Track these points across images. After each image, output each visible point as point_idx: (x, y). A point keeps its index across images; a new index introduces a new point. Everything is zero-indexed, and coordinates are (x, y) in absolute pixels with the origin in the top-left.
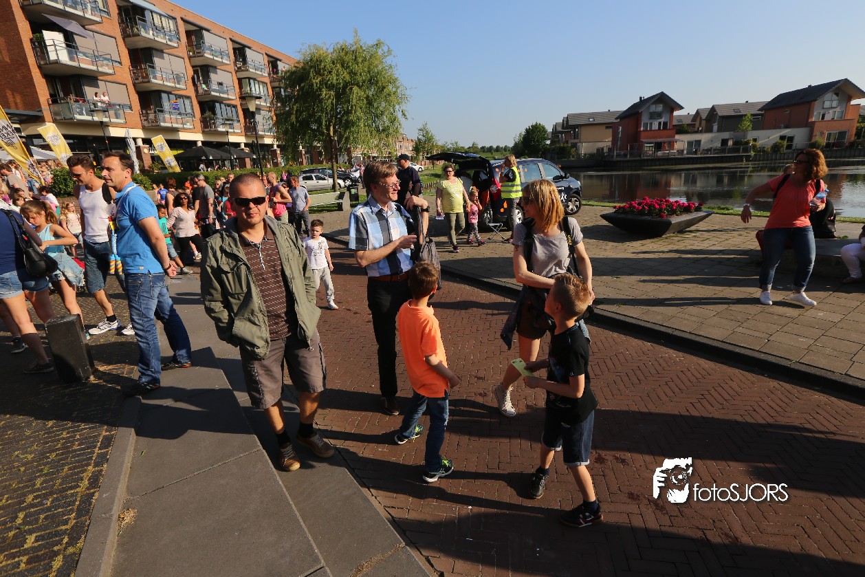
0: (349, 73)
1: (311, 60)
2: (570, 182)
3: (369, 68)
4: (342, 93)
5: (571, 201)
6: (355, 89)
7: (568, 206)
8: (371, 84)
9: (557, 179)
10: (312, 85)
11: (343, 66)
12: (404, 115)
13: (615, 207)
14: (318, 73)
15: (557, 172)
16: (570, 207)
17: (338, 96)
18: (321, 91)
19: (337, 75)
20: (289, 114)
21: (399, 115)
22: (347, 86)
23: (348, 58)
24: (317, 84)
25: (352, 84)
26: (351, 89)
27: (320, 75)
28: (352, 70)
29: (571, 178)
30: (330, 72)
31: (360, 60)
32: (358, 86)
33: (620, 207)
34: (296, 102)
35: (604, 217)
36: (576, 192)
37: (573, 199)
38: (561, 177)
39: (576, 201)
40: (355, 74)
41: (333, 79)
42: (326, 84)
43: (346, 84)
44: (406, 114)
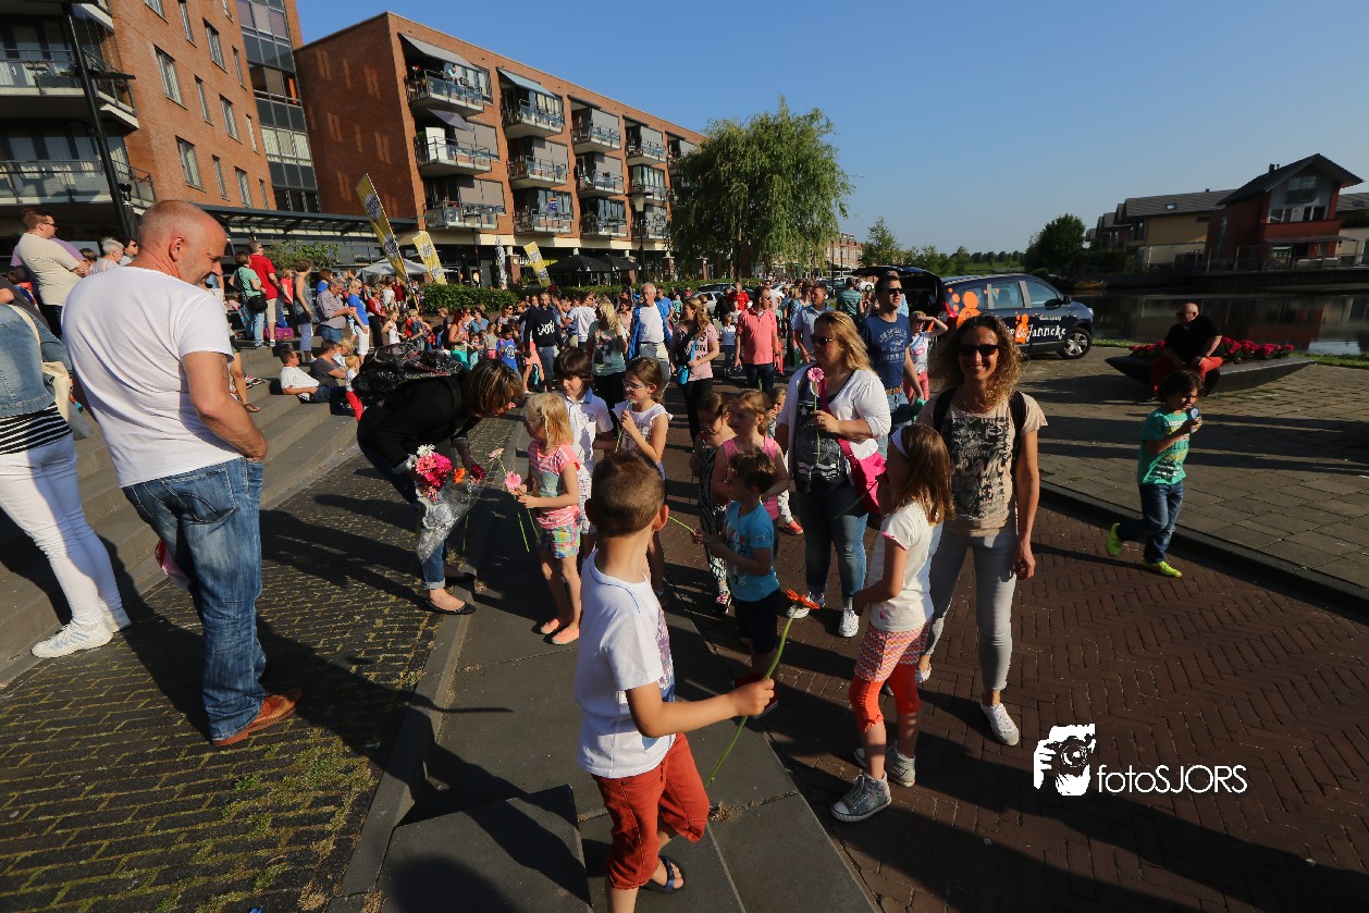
0: (769, 157)
1: (721, 138)
2: (1073, 309)
3: (797, 148)
4: (758, 184)
5: (1073, 338)
6: (776, 177)
7: (1068, 346)
8: (798, 171)
9: (1051, 305)
10: (717, 175)
11: (761, 148)
12: (843, 210)
13: (1131, 348)
14: (727, 158)
15: (1051, 295)
16: (1072, 348)
17: (753, 188)
18: (729, 180)
19: (753, 160)
20: (687, 211)
21: (836, 211)
22: (763, 175)
23: (769, 135)
24: (725, 172)
25: (773, 173)
26: (771, 178)
27: (731, 161)
28: (772, 152)
29: (1073, 304)
30: (743, 157)
31: (785, 138)
32: (780, 173)
33: (1140, 348)
34: (696, 197)
35: (1113, 362)
36: (1080, 325)
37: (1078, 335)
38: (1058, 302)
39: (1082, 338)
40: (778, 157)
41: (747, 165)
42: (738, 172)
43: (764, 171)
44: (846, 209)
